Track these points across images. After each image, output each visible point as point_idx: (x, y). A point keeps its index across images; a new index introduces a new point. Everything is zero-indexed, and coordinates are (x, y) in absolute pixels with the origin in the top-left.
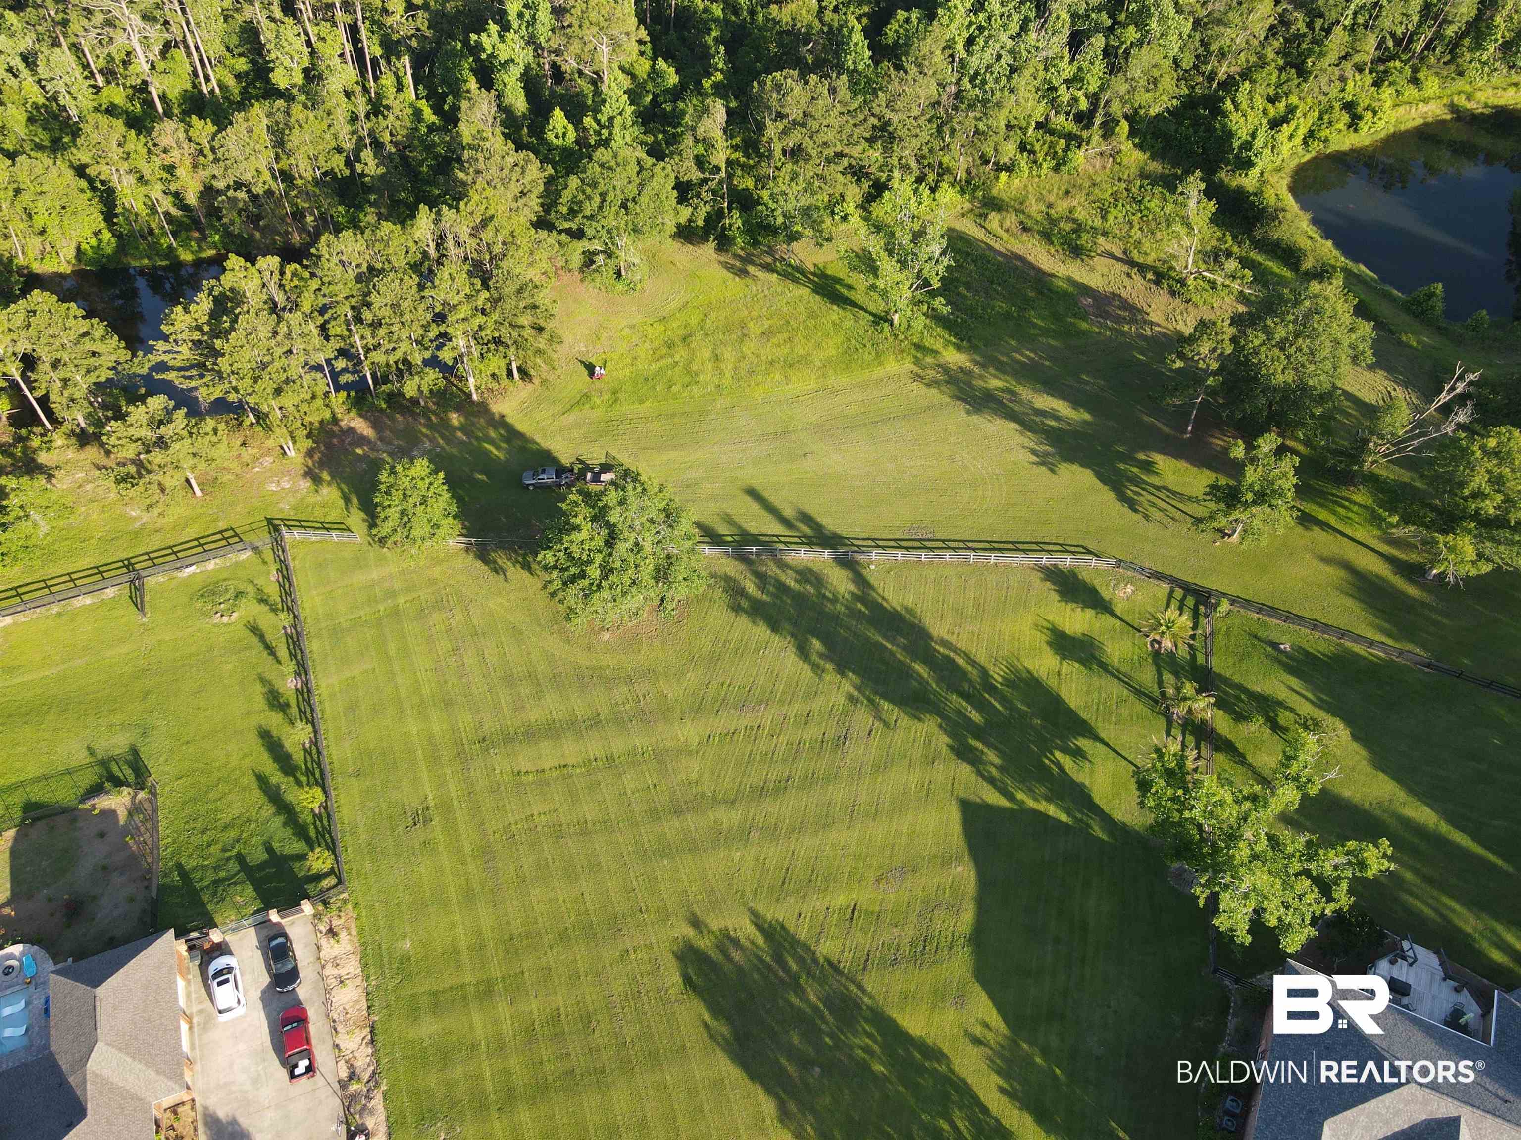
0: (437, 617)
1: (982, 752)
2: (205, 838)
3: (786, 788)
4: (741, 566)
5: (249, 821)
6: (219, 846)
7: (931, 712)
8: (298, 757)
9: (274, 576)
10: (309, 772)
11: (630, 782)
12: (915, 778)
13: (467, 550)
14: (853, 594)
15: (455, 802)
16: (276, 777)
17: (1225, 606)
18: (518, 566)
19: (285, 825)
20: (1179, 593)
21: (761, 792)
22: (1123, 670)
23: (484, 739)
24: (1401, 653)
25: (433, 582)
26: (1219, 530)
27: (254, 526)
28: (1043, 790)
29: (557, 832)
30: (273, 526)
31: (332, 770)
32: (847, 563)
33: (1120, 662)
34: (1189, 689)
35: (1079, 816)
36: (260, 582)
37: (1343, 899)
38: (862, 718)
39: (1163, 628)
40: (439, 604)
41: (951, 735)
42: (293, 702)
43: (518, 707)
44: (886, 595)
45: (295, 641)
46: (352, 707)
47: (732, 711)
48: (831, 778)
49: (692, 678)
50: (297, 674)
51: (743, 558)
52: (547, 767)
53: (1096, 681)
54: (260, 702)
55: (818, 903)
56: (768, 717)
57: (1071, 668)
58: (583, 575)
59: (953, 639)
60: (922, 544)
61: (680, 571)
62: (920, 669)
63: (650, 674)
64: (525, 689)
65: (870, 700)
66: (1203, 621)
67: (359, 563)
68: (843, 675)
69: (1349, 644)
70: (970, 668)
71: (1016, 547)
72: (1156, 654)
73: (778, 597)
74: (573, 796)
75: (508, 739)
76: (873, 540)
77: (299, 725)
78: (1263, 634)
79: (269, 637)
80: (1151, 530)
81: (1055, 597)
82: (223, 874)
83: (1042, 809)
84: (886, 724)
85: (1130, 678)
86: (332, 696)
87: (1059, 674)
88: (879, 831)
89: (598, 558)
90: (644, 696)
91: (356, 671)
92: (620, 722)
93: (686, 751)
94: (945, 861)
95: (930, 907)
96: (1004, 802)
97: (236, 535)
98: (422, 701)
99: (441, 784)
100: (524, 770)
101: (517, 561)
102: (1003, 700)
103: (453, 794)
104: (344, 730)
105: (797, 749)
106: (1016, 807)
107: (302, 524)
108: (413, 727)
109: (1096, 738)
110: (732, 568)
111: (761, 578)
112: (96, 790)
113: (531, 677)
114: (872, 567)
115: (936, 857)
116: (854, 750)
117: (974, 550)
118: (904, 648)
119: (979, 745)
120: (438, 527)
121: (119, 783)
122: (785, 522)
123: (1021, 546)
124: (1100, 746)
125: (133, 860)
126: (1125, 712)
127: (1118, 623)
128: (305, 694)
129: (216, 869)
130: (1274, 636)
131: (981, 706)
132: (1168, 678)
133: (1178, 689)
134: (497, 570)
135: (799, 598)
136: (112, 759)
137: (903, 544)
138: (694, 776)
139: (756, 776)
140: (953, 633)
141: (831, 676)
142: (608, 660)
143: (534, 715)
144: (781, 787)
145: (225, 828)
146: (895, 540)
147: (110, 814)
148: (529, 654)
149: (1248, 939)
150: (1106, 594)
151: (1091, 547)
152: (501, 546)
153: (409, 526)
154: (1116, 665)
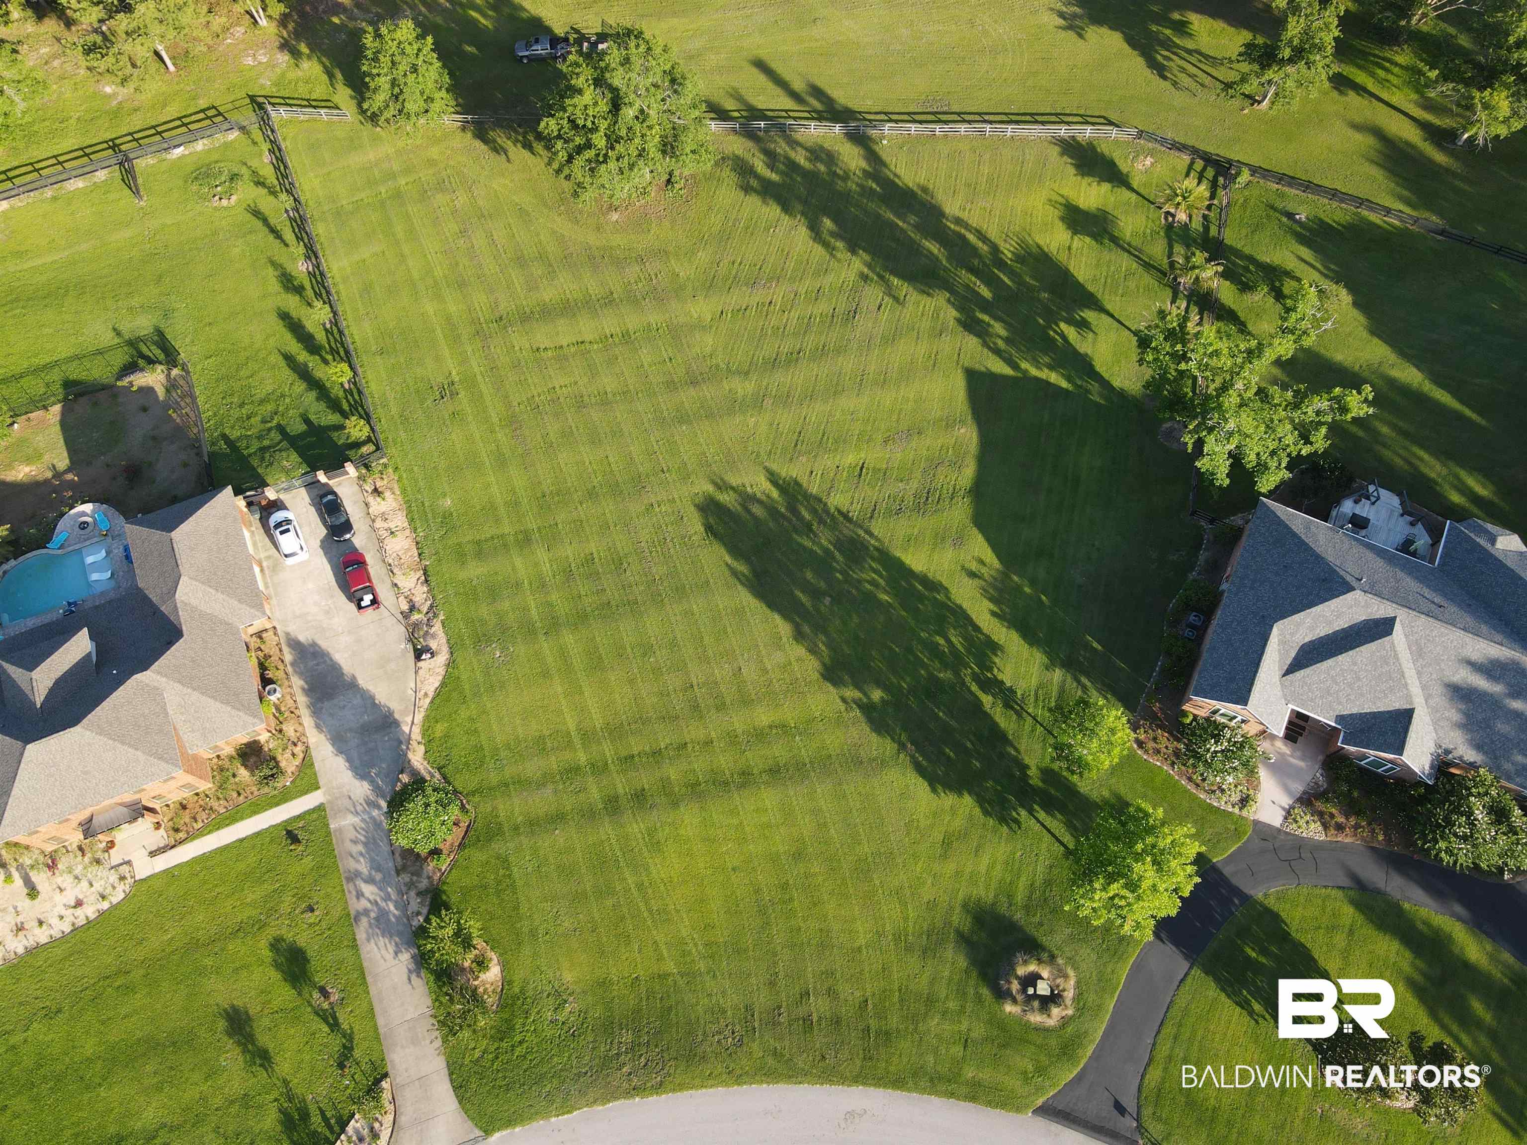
0: (440, 199)
1: (989, 325)
2: (244, 411)
3: (797, 360)
4: (750, 144)
5: (283, 396)
6: (259, 418)
7: (940, 288)
8: (320, 336)
9: (267, 158)
10: (333, 351)
11: (646, 356)
12: (922, 349)
13: (463, 129)
14: (864, 171)
15: (479, 377)
16: (303, 356)
17: (1245, 176)
18: (519, 145)
19: (318, 399)
20: (1199, 164)
21: (774, 363)
22: (1134, 243)
23: (501, 318)
24: (1416, 221)
25: (431, 163)
26: (1249, 97)
27: (237, 104)
28: (1047, 359)
29: (580, 403)
30: (257, 103)
31: (356, 349)
32: (858, 138)
33: (1132, 235)
34: (1199, 257)
35: (1079, 383)
36: (254, 163)
37: (1320, 441)
38: (873, 294)
39: (1179, 199)
40: (441, 186)
41: (960, 309)
42: (308, 285)
43: (532, 286)
44: (898, 171)
45: (300, 225)
46: (367, 289)
47: (744, 288)
48: (840, 350)
49: (703, 256)
50: (308, 257)
51: (750, 134)
52: (565, 344)
53: (1106, 256)
54: (274, 286)
55: (828, 461)
56: (779, 293)
57: (1083, 243)
58: (589, 145)
59: (964, 216)
60: (937, 117)
61: (688, 143)
62: (933, 247)
63: (662, 253)
64: (538, 270)
65: (881, 277)
66: (1221, 192)
67: (352, 144)
68: (853, 252)
69: (1365, 213)
70: (980, 244)
71: (1034, 118)
72: (1169, 227)
73: (787, 175)
74: (593, 372)
75: (525, 318)
76: (886, 113)
77: (318, 304)
78: (1280, 205)
79: (272, 221)
80: (1179, 99)
81: (1072, 170)
82: (266, 443)
83: (1044, 377)
84: (896, 299)
85: (1140, 251)
86: (345, 280)
87: (1069, 248)
88: (887, 398)
89: (603, 125)
90: (656, 275)
91: (366, 252)
92: (634, 300)
93: (700, 326)
94: (949, 424)
95: (934, 464)
96: (1008, 371)
97: (220, 114)
98: (435, 281)
99: (464, 361)
100: (542, 346)
101: (517, 141)
102: (1012, 273)
103: (476, 369)
104: (362, 311)
105: (808, 324)
106: (1019, 375)
107: (286, 102)
108: (430, 308)
109: (1102, 310)
110: (739, 146)
111: (771, 157)
112: (130, 368)
113: (542, 257)
114: (885, 142)
115: (942, 420)
116: (863, 324)
117: (991, 122)
118: (917, 227)
119: (986, 318)
120: (432, 100)
121: (151, 362)
122: (795, 96)
123: (1039, 118)
124: (1104, 316)
125: (179, 432)
126: (1132, 284)
127: (1134, 196)
128: (318, 277)
129: (260, 438)
130: (1291, 207)
131: (991, 281)
132: (1179, 249)
133: (1187, 259)
134: (497, 149)
135: (810, 177)
136: (140, 339)
137: (917, 117)
138: (708, 350)
139: (767, 350)
140: (964, 210)
141: (843, 254)
142: (618, 240)
143: (548, 294)
144: (793, 359)
145: (262, 402)
146: (908, 114)
147: (148, 391)
148: (538, 235)
149: (1227, 481)
150: (1123, 167)
151: (1113, 117)
152: (499, 124)
153: (401, 98)
154: (1128, 238)
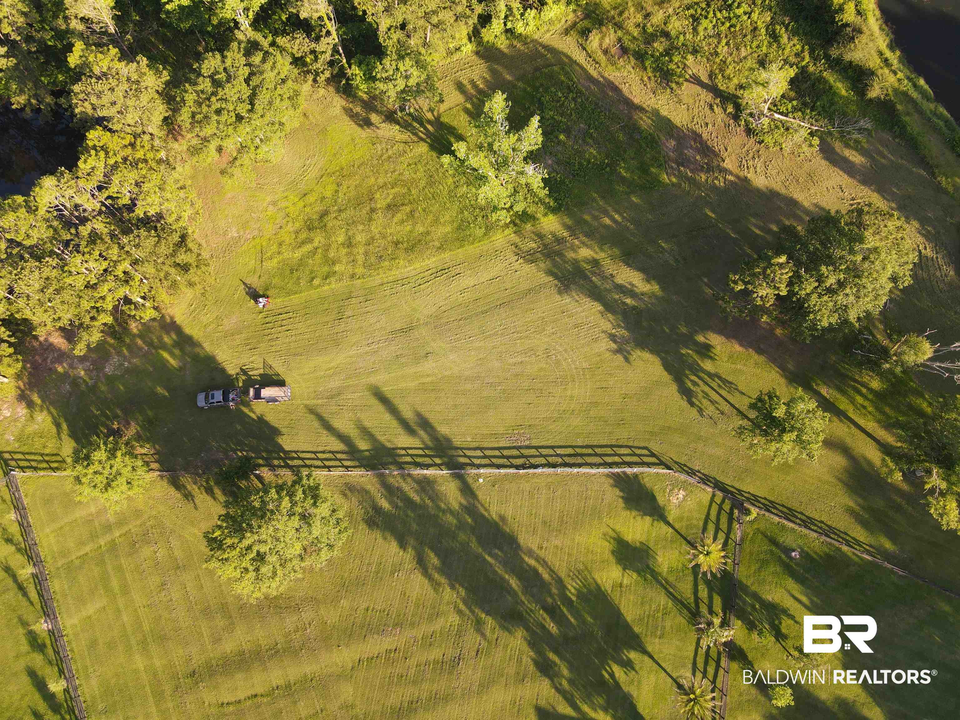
0: (146, 551)
1: (556, 664)
3: (416, 709)
8: (60, 696)
9: (13, 514)
11: (303, 708)
12: (509, 695)
13: (162, 480)
14: (462, 505)
18: (203, 490)
20: (717, 501)
21: (398, 713)
22: (669, 579)
23: (194, 673)
28: (601, 700)
31: (86, 709)
32: (460, 476)
33: (668, 572)
38: (472, 637)
40: (146, 537)
41: (534, 647)
42: (48, 642)
43: (217, 638)
44: (491, 509)
45: (40, 581)
47: (376, 636)
48: (448, 699)
49: (345, 604)
50: (48, 615)
52: (242, 698)
53: (649, 592)
54: (24, 647)
56: (402, 640)
57: (630, 579)
59: (541, 553)
60: (521, 452)
64: (221, 622)
66: (735, 529)
71: (595, 452)
75: (212, 672)
78: (780, 540)
79: (21, 580)
80: (704, 428)
81: (622, 505)
84: (490, 643)
86: (76, 635)
87: (621, 585)
90: (310, 624)
91: (91, 609)
92: (293, 651)
93: (344, 676)
96: (570, 712)
98: (144, 637)
100: (226, 701)
101: (202, 486)
102: (575, 612)
104: (90, 669)
105: (424, 671)
107: (26, 458)
108: (140, 664)
109: (645, 652)
113: (224, 609)
114: (481, 479)
116: (466, 670)
117: (562, 456)
119: (554, 658)
122: (412, 432)
124: (646, 659)
126: (668, 624)
127: (671, 530)
128: (56, 634)
130: (788, 542)
131: (558, 618)
134: (188, 496)
135: (420, 511)
137: (505, 452)
138: (350, 700)
139: (394, 698)
143: (229, 646)
144: (413, 708)
150: (661, 500)
152: (187, 468)
154: (664, 574)
